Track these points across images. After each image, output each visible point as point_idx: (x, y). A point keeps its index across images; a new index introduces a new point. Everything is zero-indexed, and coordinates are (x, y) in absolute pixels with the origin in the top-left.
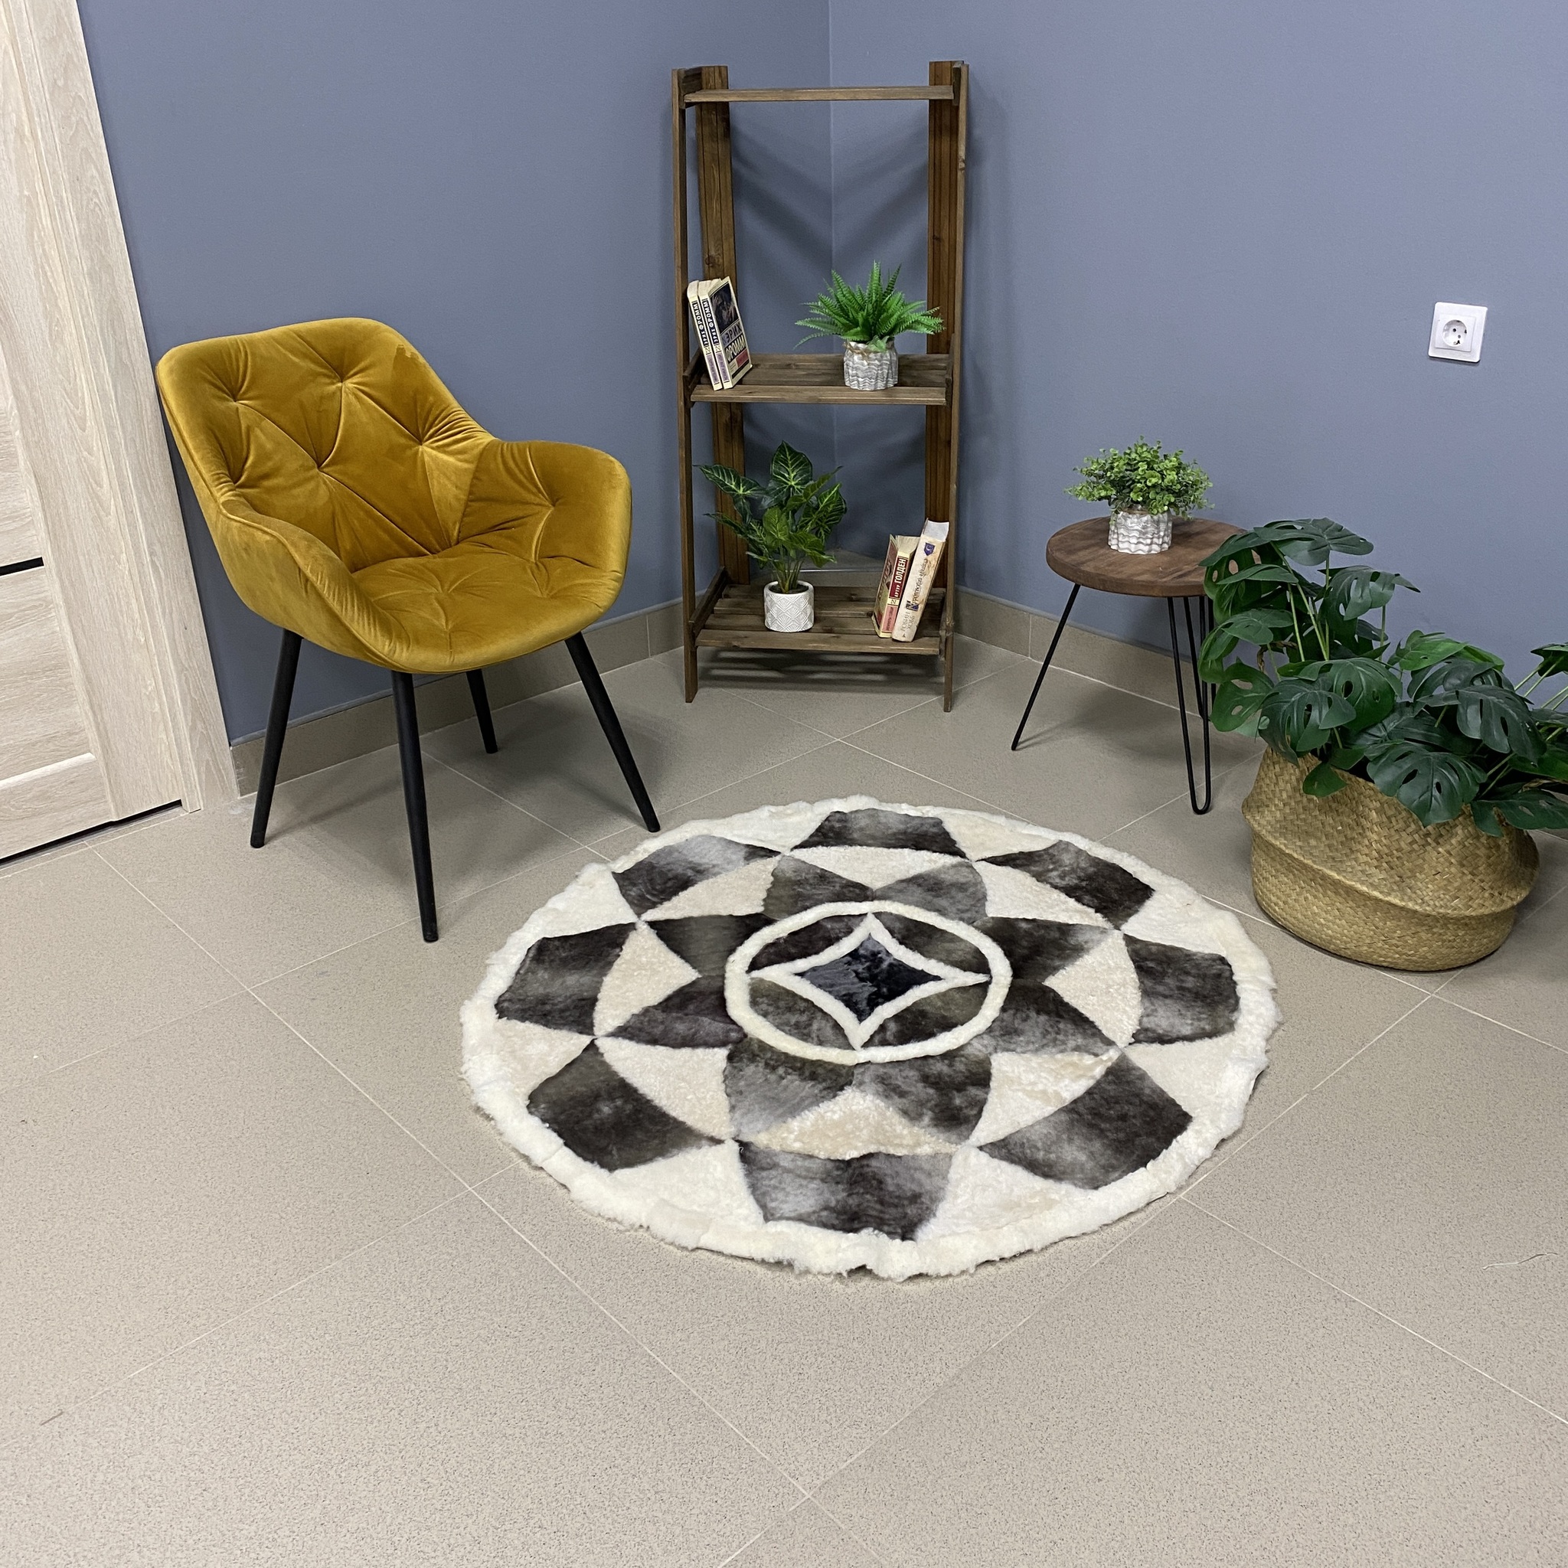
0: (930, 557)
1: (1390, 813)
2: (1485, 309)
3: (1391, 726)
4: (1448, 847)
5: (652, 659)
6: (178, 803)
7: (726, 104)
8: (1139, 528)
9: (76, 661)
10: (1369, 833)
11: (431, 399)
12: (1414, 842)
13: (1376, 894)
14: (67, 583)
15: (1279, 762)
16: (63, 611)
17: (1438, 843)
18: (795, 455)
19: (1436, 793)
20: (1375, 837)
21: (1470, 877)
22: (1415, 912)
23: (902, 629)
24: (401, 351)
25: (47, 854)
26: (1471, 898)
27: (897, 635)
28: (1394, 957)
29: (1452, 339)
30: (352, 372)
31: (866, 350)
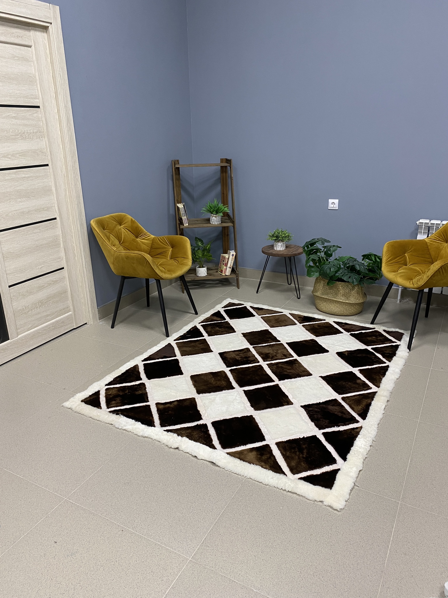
0: (233, 257)
1: (344, 287)
2: (338, 200)
3: (341, 271)
4: (355, 291)
5: (168, 287)
6: (86, 324)
7: (179, 168)
8: (281, 245)
9: (70, 290)
10: (340, 291)
11: (140, 229)
12: (349, 291)
13: (344, 301)
14: (69, 273)
15: (319, 283)
16: (68, 279)
17: (353, 290)
18: (199, 239)
19: (354, 279)
20: (342, 291)
21: (359, 296)
22: (351, 303)
23: (228, 273)
24: (132, 220)
25: (63, 336)
26: (359, 300)
27: (227, 274)
28: (348, 313)
29: (332, 206)
30: (122, 224)
31: (216, 216)
